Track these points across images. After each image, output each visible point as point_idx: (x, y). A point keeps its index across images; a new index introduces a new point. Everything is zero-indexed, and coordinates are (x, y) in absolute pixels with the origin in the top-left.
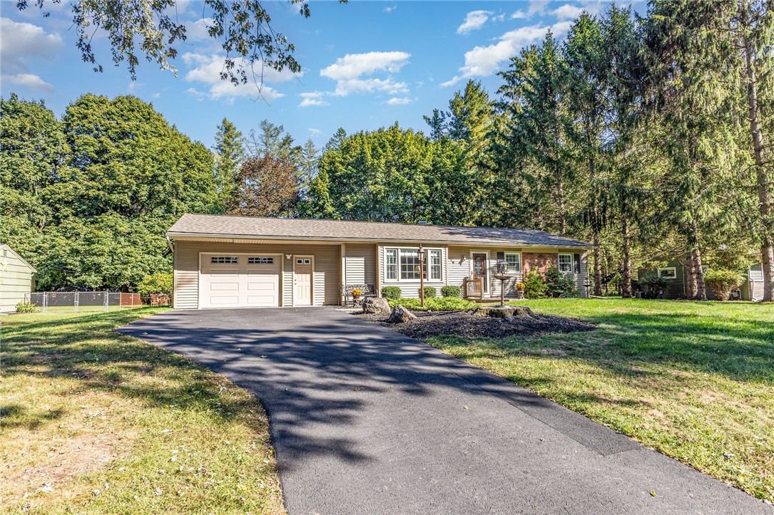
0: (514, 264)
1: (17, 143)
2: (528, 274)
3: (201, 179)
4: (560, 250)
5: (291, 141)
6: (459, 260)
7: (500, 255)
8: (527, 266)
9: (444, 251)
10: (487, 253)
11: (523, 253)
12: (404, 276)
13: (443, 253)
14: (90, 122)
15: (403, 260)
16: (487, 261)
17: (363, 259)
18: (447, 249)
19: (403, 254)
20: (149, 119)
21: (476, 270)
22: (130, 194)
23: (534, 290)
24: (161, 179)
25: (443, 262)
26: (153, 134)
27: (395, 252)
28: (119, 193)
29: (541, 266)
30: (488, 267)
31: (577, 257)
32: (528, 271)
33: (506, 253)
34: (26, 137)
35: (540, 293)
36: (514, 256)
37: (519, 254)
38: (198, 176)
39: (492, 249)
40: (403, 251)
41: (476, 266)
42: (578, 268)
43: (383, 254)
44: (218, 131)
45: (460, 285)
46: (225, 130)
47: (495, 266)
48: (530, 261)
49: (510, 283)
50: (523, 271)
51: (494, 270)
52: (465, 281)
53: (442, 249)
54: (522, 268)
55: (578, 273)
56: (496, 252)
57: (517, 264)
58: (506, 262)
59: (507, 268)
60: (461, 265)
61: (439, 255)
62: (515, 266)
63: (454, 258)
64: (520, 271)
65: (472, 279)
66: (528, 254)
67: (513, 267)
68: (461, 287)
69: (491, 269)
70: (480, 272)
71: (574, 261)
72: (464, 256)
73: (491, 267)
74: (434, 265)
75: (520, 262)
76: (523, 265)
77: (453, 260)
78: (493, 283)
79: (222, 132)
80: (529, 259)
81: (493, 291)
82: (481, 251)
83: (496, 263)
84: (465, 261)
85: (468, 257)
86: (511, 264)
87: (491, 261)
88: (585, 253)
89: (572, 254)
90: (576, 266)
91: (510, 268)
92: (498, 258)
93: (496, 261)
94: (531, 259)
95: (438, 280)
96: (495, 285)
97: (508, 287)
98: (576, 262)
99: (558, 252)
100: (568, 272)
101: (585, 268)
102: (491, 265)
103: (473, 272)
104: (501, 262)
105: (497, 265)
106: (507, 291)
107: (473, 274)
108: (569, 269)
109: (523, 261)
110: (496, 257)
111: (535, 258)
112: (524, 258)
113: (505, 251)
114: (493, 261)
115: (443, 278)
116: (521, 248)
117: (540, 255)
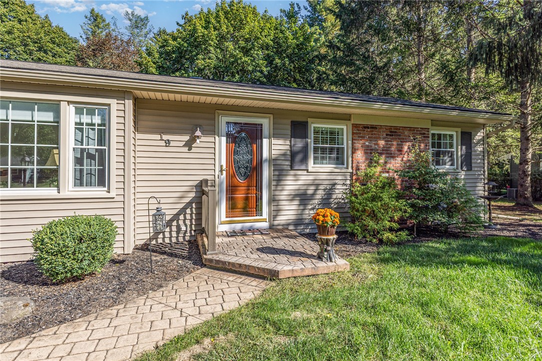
0: (331, 150)
2: (361, 173)
4: (435, 123)
6: (186, 138)
7: (298, 128)
8: (360, 155)
9: (120, 109)
10: (266, 123)
11: (355, 126)
13: (114, 113)
16: (265, 141)
18: (129, 103)
21: (236, 162)
23: (373, 215)
29: (391, 156)
30: (265, 154)
31: (467, 138)
32: (363, 166)
33: (314, 125)
36: (332, 133)
37: (344, 128)
39: (277, 114)
41: (236, 153)
42: (467, 161)
44: (85, 20)
45: (187, 200)
46: (93, 20)
47: (284, 155)
48: (367, 144)
49: (320, 194)
50: (352, 167)
51: (279, 162)
52: (201, 189)
53: (113, 102)
54: (350, 159)
55: (468, 170)
56: (289, 122)
57: (340, 151)
58: (312, 145)
59: (315, 158)
60: (190, 149)
61: (103, 119)
62: (334, 155)
63: (161, 131)
64: (345, 166)
65: (221, 184)
66: (365, 127)
67: (330, 157)
68: (189, 204)
69: (273, 161)
70: (247, 168)
71: (459, 147)
72: (200, 126)
73: (273, 157)
74: (93, 147)
75: (345, 146)
76: (353, 153)
77: (158, 137)
78: (277, 193)
79: (90, 22)
80: (367, 140)
81: (276, 213)
82: (251, 117)
83: (288, 147)
84: (203, 141)
85: (212, 131)
86: (323, 150)
87: (274, 141)
88: (482, 131)
89: (457, 132)
90: (464, 156)
91: (323, 158)
92: (294, 135)
93: (288, 143)
94: (370, 139)
95: (98, 192)
96: (282, 198)
97: (316, 202)
98: (464, 147)
99: (429, 126)
100: (448, 169)
101: (479, 161)
102: (273, 152)
103: (224, 167)
104: (299, 144)
105: (289, 153)
106: (312, 212)
107: (224, 173)
108: (450, 163)
109: (353, 143)
110: (289, 132)
111: (379, 138)
112: (356, 137)
113: (310, 120)
114: (281, 142)
115: (113, 185)
116: (350, 115)
117: (391, 132)
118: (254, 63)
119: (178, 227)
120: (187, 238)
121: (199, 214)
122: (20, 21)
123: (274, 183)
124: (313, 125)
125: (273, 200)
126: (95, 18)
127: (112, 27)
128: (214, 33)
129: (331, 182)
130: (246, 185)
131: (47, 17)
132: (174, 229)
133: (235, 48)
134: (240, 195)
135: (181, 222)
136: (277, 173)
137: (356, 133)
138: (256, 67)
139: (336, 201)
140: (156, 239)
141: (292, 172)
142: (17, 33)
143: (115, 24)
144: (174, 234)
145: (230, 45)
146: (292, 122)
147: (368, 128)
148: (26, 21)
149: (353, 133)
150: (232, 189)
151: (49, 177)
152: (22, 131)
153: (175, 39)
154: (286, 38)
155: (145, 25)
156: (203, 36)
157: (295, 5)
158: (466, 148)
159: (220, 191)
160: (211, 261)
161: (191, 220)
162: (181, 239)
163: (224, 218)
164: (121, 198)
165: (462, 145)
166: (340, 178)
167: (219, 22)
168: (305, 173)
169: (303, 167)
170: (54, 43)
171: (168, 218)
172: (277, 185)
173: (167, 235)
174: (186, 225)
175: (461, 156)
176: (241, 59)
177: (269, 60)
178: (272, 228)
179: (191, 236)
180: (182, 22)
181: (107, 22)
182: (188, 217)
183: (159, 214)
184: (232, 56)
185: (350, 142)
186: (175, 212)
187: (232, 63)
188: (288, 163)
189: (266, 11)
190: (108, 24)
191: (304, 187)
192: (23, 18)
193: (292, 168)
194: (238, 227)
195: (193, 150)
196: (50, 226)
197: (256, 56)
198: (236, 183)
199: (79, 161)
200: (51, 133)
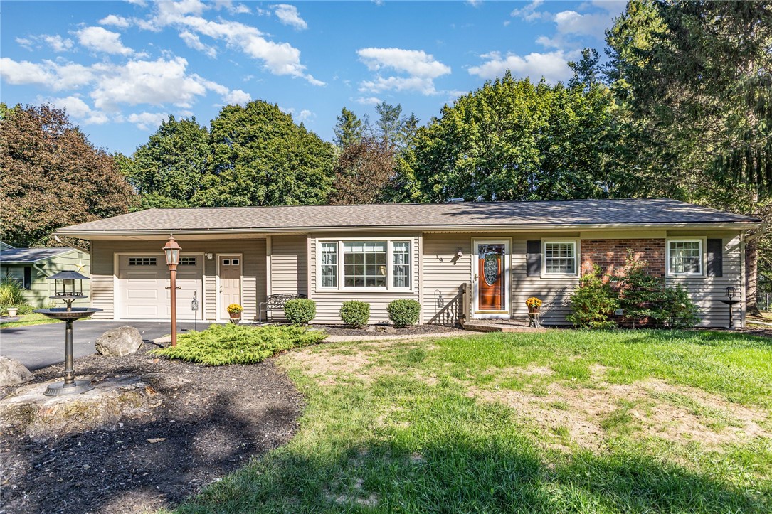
0: (564, 261)
1: (173, 158)
3: (314, 175)
4: (673, 233)
5: (415, 122)
6: (453, 257)
7: (533, 245)
9: (416, 243)
11: (583, 241)
12: (349, 282)
13: (413, 245)
14: (225, 132)
15: (348, 257)
16: (507, 257)
17: (296, 258)
18: (421, 238)
19: (348, 249)
20: (272, 120)
21: (486, 271)
22: (249, 195)
24: (274, 177)
25: (413, 260)
26: (276, 134)
27: (335, 246)
28: (240, 195)
29: (620, 264)
30: (507, 266)
31: (716, 245)
32: (591, 273)
34: (179, 152)
35: (598, 316)
36: (564, 247)
37: (575, 244)
38: (310, 170)
39: (515, 236)
40: (347, 244)
41: (486, 265)
42: (716, 267)
43: (316, 249)
44: (338, 122)
45: (454, 297)
46: (344, 120)
47: (522, 266)
48: (595, 255)
49: (552, 295)
50: (581, 274)
51: (518, 271)
52: (462, 290)
53: (412, 239)
54: (579, 268)
55: (716, 276)
56: (525, 242)
57: (570, 262)
58: (545, 258)
59: (548, 268)
60: (455, 264)
61: (407, 248)
62: (565, 265)
63: (437, 253)
64: (575, 273)
65: (475, 287)
66: (593, 242)
67: (561, 267)
68: (455, 299)
69: (512, 270)
70: (494, 275)
71: (705, 254)
72: (461, 249)
73: (513, 267)
74: (401, 264)
75: (575, 257)
76: (581, 263)
77: (435, 257)
78: (516, 293)
79: (341, 123)
80: (595, 252)
81: (515, 308)
82: (496, 240)
83: (525, 260)
84: (463, 258)
85: (469, 251)
86: (556, 261)
87: (513, 256)
88: (739, 237)
89: (702, 240)
90: (710, 263)
91: (555, 268)
92: (529, 251)
93: (525, 257)
94: (599, 251)
95: (406, 289)
96: (520, 297)
97: (549, 301)
98: (711, 254)
99: (665, 237)
100: (691, 275)
101: (734, 267)
102: (513, 264)
103: (477, 275)
104: (534, 257)
105: (525, 264)
106: (545, 309)
107: (477, 279)
108: (693, 270)
109: (582, 256)
110: (526, 249)
111: (609, 250)
112: (585, 250)
113: (542, 239)
114: (519, 256)
115: (413, 286)
116: (579, 232)
117: (621, 244)
118: (524, 154)
119: (448, 313)
120: (454, 321)
121: (461, 306)
122: (282, 135)
123: (514, 286)
124: (546, 243)
125: (513, 298)
126: (347, 119)
127: (363, 123)
128: (475, 126)
129: (562, 286)
130: (493, 287)
131: (302, 124)
132: (445, 315)
133: (500, 139)
134: (489, 295)
135: (450, 311)
136: (516, 279)
137: (585, 247)
138: (527, 159)
139: (566, 301)
140: (435, 320)
141: (528, 279)
142: (284, 151)
143: (367, 122)
144: (446, 318)
145: (495, 137)
146: (528, 242)
147: (596, 242)
148: (287, 134)
149: (582, 247)
150: (483, 290)
151: (383, 282)
152: (370, 257)
153: (433, 137)
154: (567, 117)
155: (397, 115)
156: (464, 131)
157: (591, 52)
158: (714, 255)
159: (475, 291)
160: (467, 326)
161: (456, 310)
162: (450, 322)
163: (477, 310)
164: (417, 293)
165: (708, 251)
166: (570, 283)
167: (481, 112)
168: (539, 279)
169: (537, 275)
170: (311, 153)
171: (445, 304)
172: (516, 288)
173: (441, 318)
174: (453, 312)
175: (708, 262)
176: (508, 150)
177: (544, 147)
178: (512, 318)
179: (456, 320)
180: (440, 116)
181: (358, 119)
182: (454, 307)
183: (440, 299)
184: (498, 148)
185: (579, 255)
186: (450, 300)
187: (499, 157)
188: (525, 272)
189: (542, 81)
190: (359, 121)
191: (539, 290)
192: (284, 132)
193: (528, 276)
194: (488, 316)
195: (457, 264)
196: (394, 302)
197: (526, 144)
198: (486, 287)
199: (395, 273)
200: (383, 258)
